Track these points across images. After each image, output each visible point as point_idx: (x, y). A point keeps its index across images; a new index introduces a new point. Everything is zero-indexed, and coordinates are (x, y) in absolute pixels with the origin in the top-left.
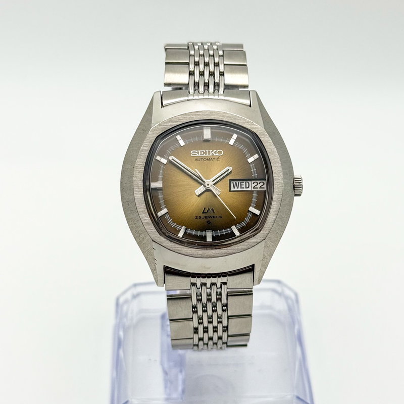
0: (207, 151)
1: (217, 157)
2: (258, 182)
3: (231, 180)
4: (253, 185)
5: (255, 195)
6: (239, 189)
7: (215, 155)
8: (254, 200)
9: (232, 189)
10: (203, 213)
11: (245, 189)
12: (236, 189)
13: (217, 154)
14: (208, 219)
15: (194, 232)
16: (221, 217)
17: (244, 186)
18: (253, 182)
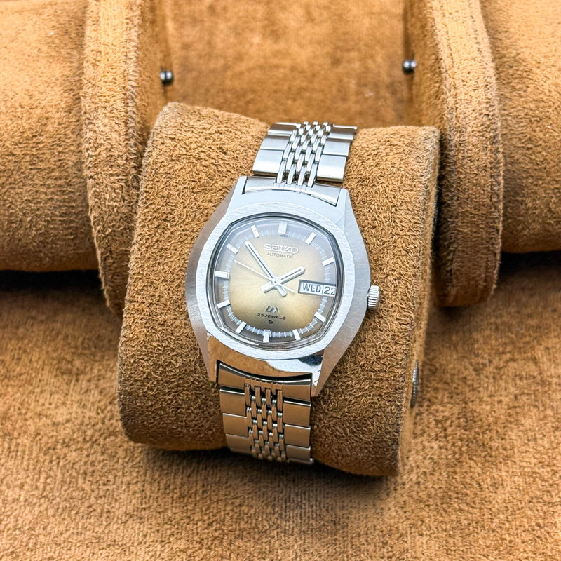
0: (281, 246)
1: (291, 255)
2: (331, 287)
3: (301, 281)
4: (325, 290)
5: (324, 300)
6: (309, 292)
7: (289, 251)
8: (323, 306)
9: (302, 291)
10: (267, 310)
11: (315, 293)
12: (306, 291)
13: (291, 252)
14: (270, 319)
15: (253, 330)
16: (284, 318)
17: (315, 290)
18: (325, 286)
